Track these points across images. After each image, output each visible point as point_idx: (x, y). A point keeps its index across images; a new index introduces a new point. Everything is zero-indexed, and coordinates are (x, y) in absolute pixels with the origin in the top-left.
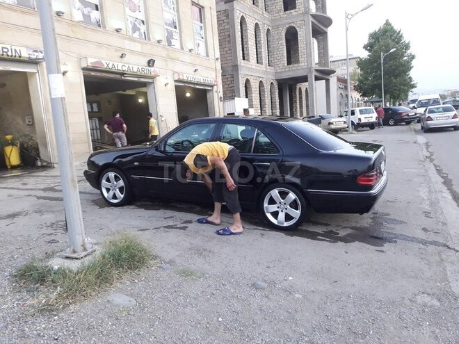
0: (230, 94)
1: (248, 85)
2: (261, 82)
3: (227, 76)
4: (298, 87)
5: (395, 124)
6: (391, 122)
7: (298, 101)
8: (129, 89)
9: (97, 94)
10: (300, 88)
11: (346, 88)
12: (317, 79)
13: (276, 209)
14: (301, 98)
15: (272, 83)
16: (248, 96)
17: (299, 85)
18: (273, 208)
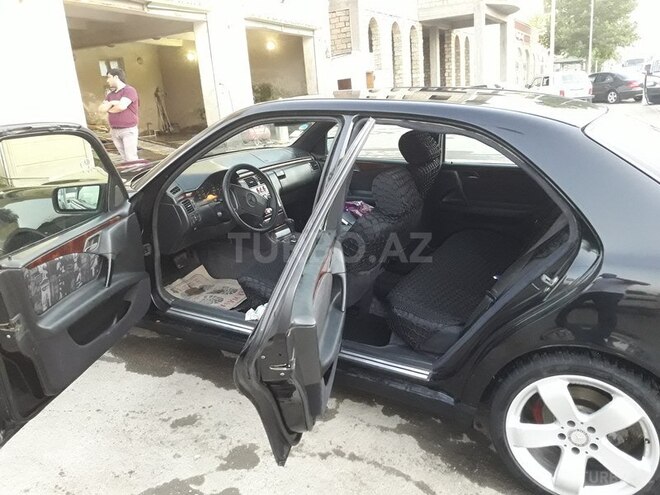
0: (343, 46)
1: (372, 30)
2: (395, 25)
3: (338, 14)
4: (453, 36)
5: (619, 101)
6: (612, 97)
7: (453, 60)
8: (165, 34)
9: (109, 44)
10: (457, 37)
11: (527, 39)
12: (489, 21)
13: (553, 441)
14: (458, 54)
15: (413, 28)
16: (374, 48)
17: (456, 32)
18: (543, 435)
